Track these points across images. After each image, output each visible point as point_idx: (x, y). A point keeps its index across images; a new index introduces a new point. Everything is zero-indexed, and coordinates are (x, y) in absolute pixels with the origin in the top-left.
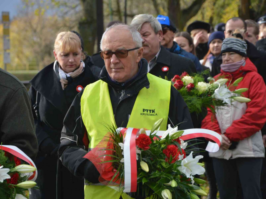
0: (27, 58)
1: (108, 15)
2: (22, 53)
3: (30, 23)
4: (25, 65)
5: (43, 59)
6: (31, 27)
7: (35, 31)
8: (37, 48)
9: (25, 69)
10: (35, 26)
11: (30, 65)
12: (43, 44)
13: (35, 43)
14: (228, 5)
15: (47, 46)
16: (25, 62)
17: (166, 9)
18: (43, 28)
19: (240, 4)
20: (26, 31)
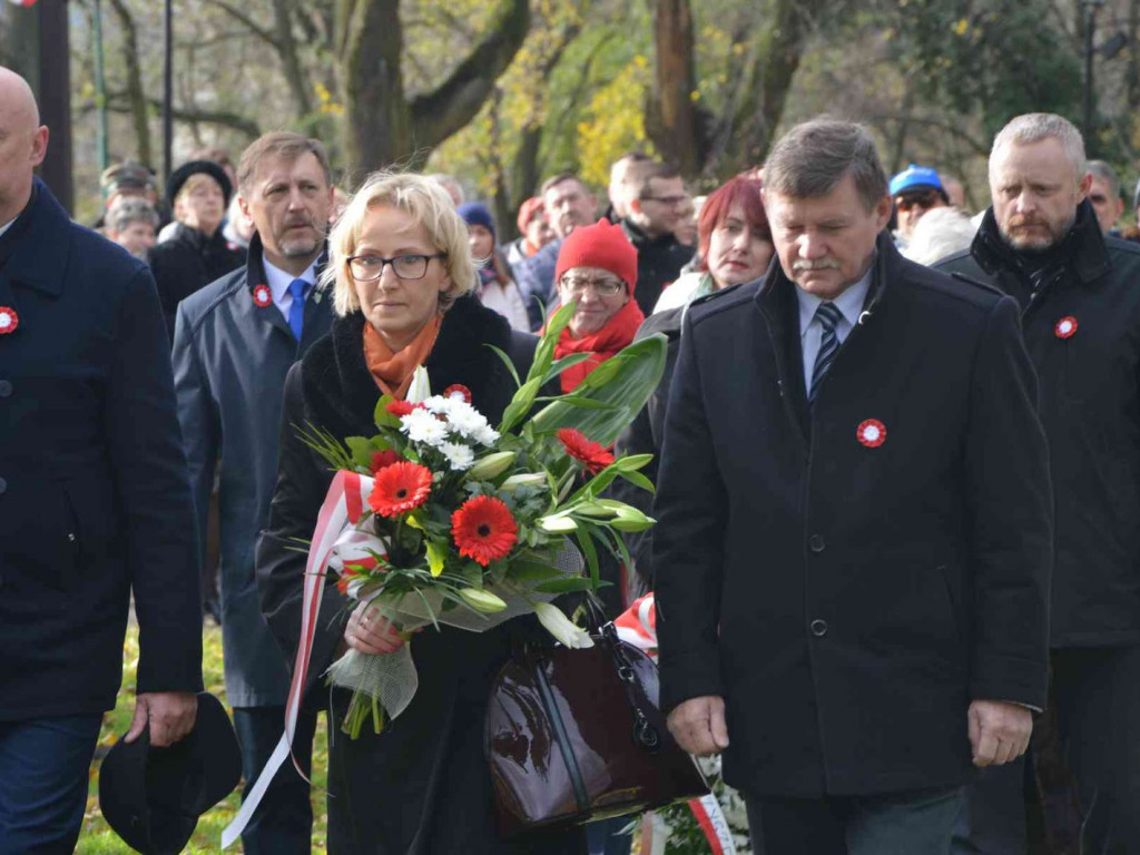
1: (88, 109)
14: (603, 83)
17: (343, 93)
19: (652, 81)
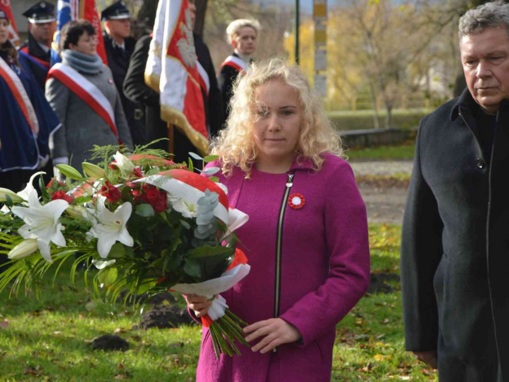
0: (353, 86)
2: (344, 77)
3: (360, 19)
4: (349, 101)
5: (383, 88)
6: (363, 26)
7: (369, 35)
8: (372, 67)
9: (350, 109)
10: (369, 25)
11: (358, 100)
12: (385, 60)
13: (369, 57)
15: (391, 63)
16: (349, 94)
18: (384, 28)
20: (354, 34)
